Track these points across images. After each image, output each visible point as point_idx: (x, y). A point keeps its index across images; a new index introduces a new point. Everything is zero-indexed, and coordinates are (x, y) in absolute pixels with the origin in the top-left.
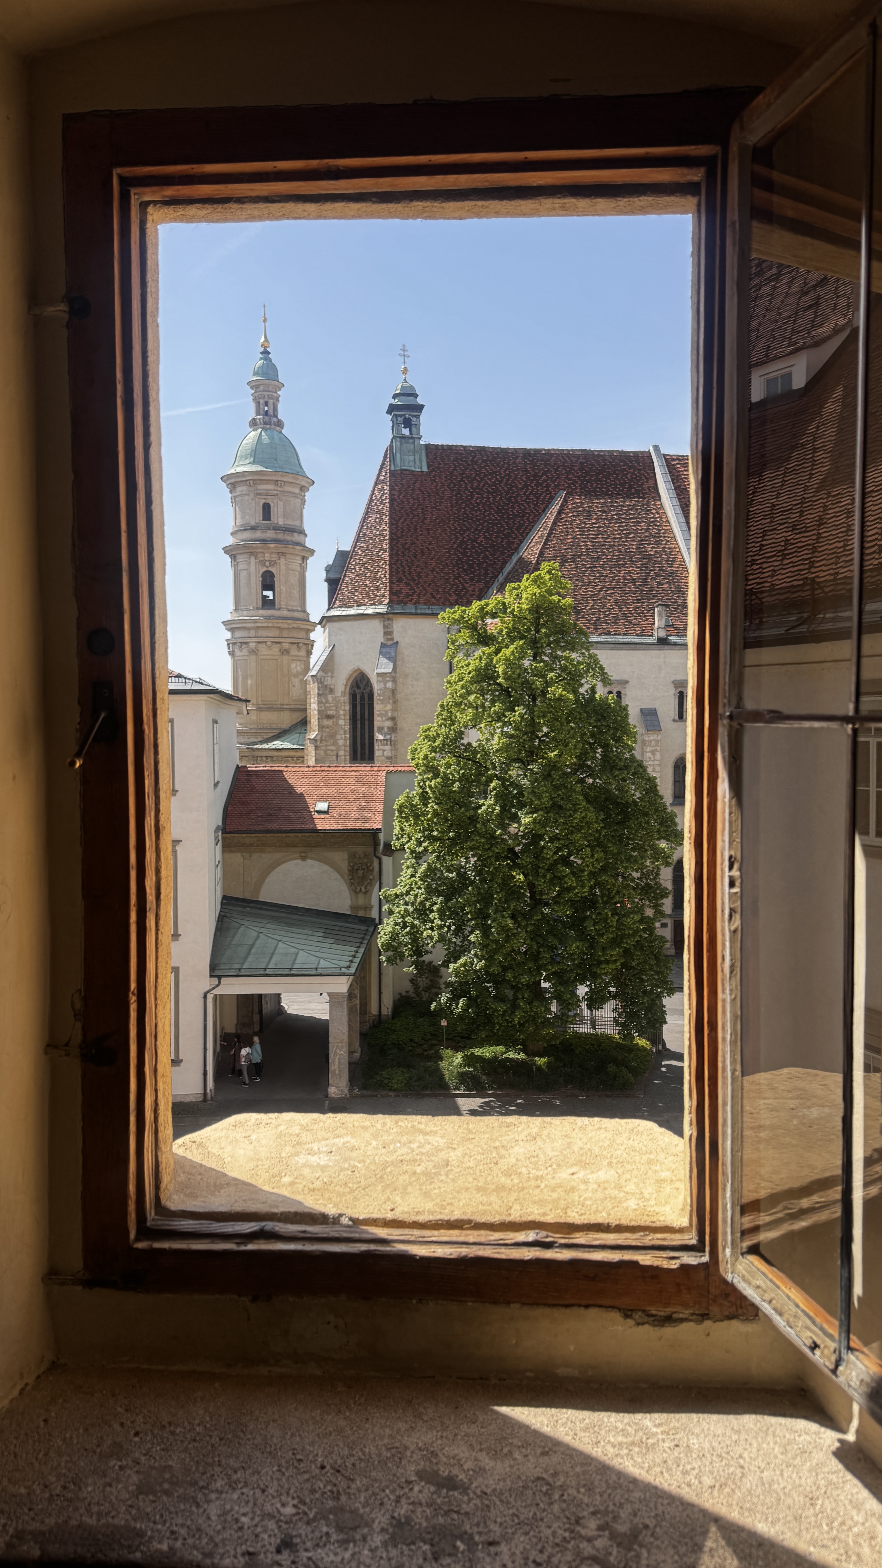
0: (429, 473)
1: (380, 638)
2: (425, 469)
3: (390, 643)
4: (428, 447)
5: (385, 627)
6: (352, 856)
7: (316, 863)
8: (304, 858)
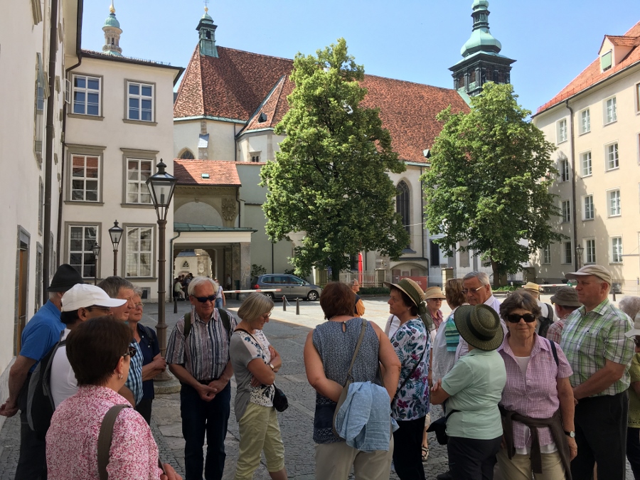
0: (219, 59)
1: (199, 132)
2: (217, 56)
3: (205, 134)
4: (218, 47)
5: (202, 126)
6: (225, 200)
7: (204, 204)
8: (197, 201)
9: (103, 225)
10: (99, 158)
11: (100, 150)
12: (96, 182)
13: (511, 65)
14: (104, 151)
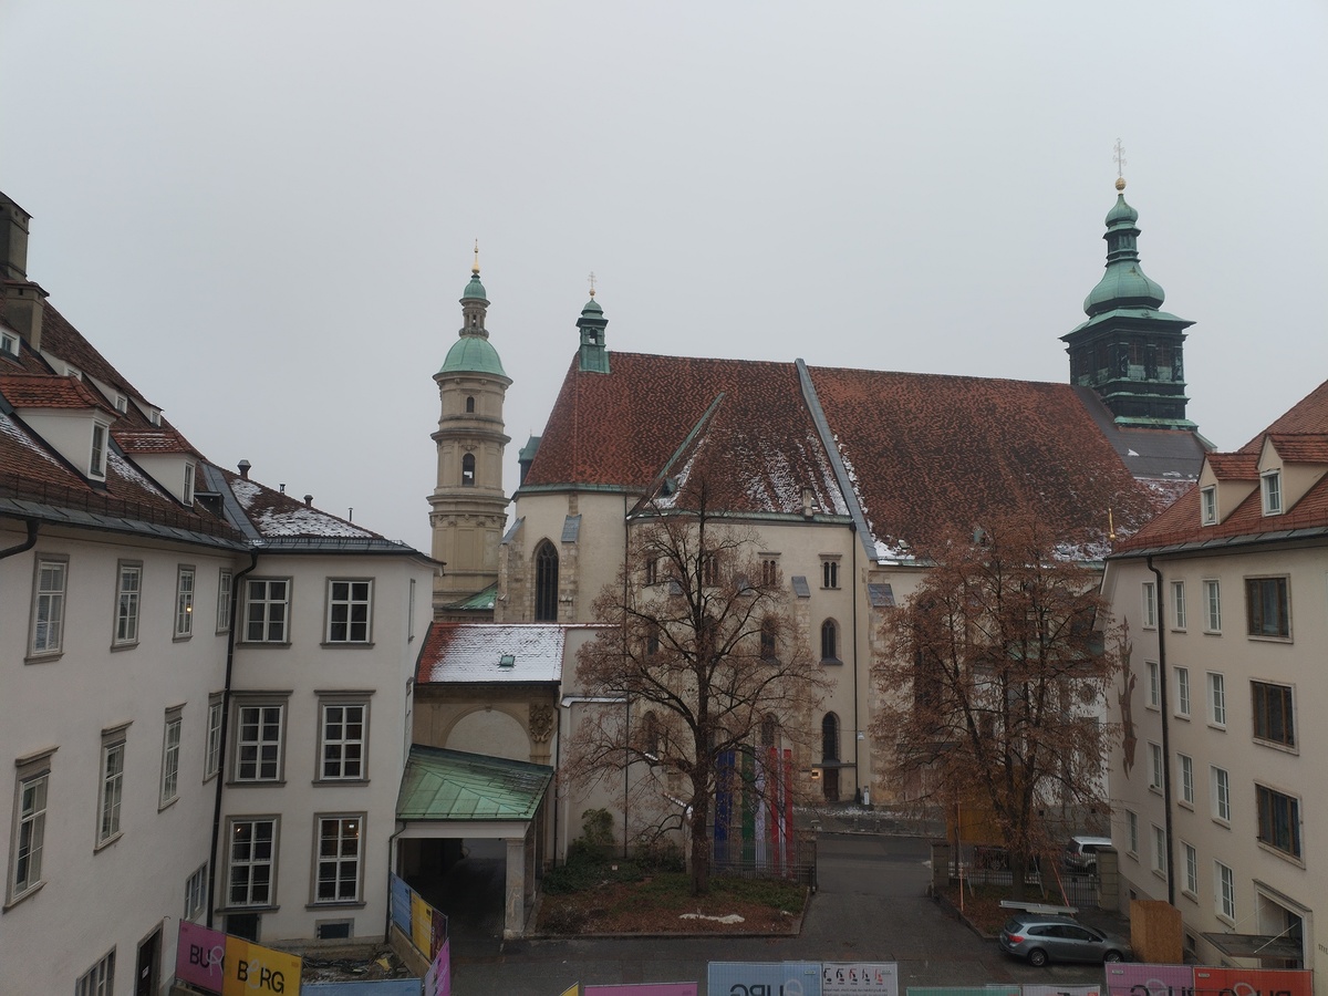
0: (611, 375)
1: (566, 512)
2: (608, 372)
3: (574, 516)
4: (610, 353)
5: (570, 502)
6: (534, 708)
7: (500, 714)
8: (488, 709)
9: (283, 817)
10: (282, 709)
11: (284, 695)
12: (276, 746)
13: (1184, 332)
14: (290, 698)
